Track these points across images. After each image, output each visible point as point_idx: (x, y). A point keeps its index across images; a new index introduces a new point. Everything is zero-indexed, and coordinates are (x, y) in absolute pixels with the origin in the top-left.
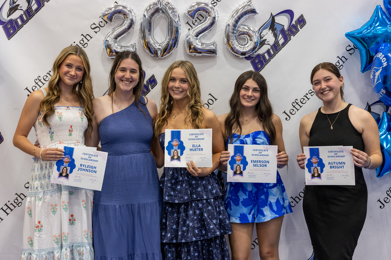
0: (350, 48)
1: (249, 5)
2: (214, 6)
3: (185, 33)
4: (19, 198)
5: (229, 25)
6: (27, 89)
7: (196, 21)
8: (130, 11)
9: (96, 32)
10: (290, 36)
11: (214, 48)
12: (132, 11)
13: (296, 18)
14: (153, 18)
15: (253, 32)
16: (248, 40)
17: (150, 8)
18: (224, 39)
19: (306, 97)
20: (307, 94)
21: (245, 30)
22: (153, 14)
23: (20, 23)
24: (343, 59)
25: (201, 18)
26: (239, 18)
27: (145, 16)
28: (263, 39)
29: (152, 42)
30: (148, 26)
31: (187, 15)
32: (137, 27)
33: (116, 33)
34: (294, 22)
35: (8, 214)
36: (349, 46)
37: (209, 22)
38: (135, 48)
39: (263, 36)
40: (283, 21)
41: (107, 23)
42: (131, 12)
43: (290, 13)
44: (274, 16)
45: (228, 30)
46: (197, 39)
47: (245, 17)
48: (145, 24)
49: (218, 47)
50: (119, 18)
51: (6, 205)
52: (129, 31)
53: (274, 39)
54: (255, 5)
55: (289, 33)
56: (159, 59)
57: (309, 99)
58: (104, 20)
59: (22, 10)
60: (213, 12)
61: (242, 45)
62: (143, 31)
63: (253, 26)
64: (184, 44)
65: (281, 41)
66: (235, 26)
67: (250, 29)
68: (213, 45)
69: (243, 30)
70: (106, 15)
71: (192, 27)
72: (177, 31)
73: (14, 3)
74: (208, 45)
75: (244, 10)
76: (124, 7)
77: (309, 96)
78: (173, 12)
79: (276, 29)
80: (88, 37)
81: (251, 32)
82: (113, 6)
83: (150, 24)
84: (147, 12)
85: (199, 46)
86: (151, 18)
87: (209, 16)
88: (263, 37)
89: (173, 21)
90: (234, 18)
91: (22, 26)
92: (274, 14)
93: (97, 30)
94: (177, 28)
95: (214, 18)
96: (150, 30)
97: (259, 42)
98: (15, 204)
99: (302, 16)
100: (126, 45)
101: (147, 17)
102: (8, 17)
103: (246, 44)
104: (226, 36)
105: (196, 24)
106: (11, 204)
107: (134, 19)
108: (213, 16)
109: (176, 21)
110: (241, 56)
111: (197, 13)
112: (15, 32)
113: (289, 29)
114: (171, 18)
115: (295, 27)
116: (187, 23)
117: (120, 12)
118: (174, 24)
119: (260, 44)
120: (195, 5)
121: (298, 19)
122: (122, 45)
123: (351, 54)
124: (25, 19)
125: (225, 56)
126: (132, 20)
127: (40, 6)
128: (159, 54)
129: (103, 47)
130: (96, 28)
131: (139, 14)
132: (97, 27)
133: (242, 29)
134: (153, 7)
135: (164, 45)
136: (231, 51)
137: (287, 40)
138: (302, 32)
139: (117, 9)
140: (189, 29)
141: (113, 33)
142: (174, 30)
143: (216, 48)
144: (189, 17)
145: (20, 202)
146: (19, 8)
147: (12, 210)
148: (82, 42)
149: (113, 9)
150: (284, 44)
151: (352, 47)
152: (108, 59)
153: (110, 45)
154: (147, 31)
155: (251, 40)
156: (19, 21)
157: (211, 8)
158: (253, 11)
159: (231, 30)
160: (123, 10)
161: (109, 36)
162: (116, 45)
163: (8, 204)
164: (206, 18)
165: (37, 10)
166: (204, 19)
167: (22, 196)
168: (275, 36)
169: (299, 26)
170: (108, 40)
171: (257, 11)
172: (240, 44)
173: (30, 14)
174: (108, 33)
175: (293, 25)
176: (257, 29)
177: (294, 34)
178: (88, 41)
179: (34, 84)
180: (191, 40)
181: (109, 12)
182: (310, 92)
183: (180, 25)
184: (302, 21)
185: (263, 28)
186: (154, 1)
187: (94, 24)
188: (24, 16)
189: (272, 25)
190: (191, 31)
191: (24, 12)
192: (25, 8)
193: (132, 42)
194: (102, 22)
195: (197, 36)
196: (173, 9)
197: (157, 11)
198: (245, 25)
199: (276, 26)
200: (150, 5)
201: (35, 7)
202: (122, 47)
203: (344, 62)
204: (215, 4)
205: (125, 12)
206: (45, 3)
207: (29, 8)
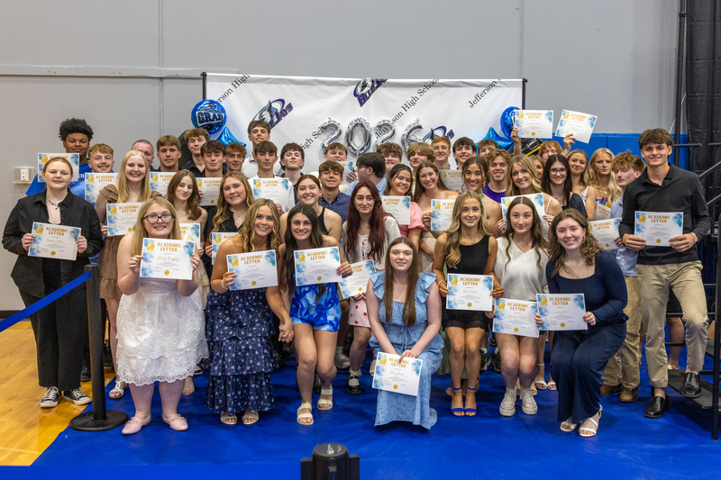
1: (417, 123)
2: (394, 122)
3: (374, 139)
5: (404, 135)
7: (382, 132)
9: (316, 138)
12: (340, 124)
13: (447, 132)
17: (352, 123)
22: (354, 127)
25: (385, 130)
26: (411, 131)
27: (349, 128)
29: (353, 145)
30: (350, 136)
31: (376, 128)
32: (343, 135)
34: (446, 135)
37: (391, 133)
40: (439, 133)
41: (323, 132)
43: (444, 128)
44: (433, 130)
45: (403, 138)
47: (415, 130)
48: (349, 133)
50: (331, 129)
54: (421, 123)
58: (322, 130)
60: (393, 126)
62: (347, 136)
63: (419, 136)
66: (408, 136)
70: (323, 127)
71: (379, 136)
72: (370, 138)
73: (261, 117)
75: (413, 126)
76: (335, 122)
79: (434, 138)
80: (310, 141)
83: (352, 133)
84: (350, 125)
86: (353, 130)
87: (391, 129)
90: (407, 131)
94: (370, 136)
95: (394, 131)
105: (382, 134)
108: (394, 129)
111: (384, 127)
114: (366, 129)
116: (376, 133)
117: (332, 125)
118: (368, 133)
120: (381, 122)
121: (449, 132)
126: (340, 131)
127: (279, 120)
130: (315, 135)
131: (345, 126)
132: (317, 134)
133: (412, 138)
134: (354, 123)
139: (330, 123)
140: (377, 137)
142: (368, 137)
144: (378, 129)
149: (328, 123)
157: (392, 124)
158: (420, 127)
159: (405, 138)
160: (334, 124)
161: (325, 141)
164: (389, 130)
165: (277, 122)
171: (423, 127)
173: (272, 124)
174: (324, 138)
178: (310, 143)
181: (324, 125)
183: (372, 135)
184: (451, 134)
185: (426, 138)
186: (355, 118)
187: (315, 132)
189: (432, 136)
192: (269, 120)
194: (320, 131)
196: (368, 124)
197: (357, 125)
198: (414, 136)
199: (434, 136)
200: (352, 121)
201: (275, 120)
206: (283, 117)
207: (272, 121)
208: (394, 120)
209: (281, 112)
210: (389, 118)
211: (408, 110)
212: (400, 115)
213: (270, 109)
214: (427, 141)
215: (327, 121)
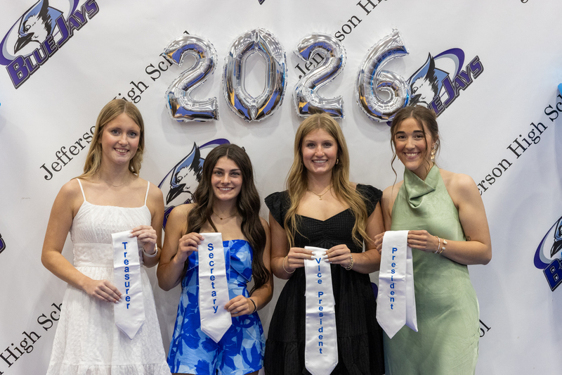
0: (552, 110)
1: (394, 40)
2: (340, 41)
3: (293, 82)
4: (28, 340)
5: (363, 71)
6: (43, 166)
7: (311, 63)
8: (206, 46)
9: (154, 79)
10: (458, 89)
11: (339, 107)
12: (211, 46)
13: (467, 61)
14: (245, 57)
15: (401, 82)
16: (392, 96)
17: (239, 41)
18: (354, 93)
19: (482, 186)
20: (484, 181)
21: (388, 80)
22: (244, 52)
23: (34, 62)
24: (541, 127)
25: (319, 59)
26: (380, 60)
27: (231, 54)
28: (416, 93)
29: (242, 96)
30: (236, 71)
31: (298, 54)
32: (219, 71)
33: (185, 81)
34: (464, 68)
35: (10, 364)
36: (550, 106)
37: (332, 66)
38: (216, 105)
39: (415, 89)
40: (448, 66)
41: (171, 64)
42: (210, 48)
43: (458, 53)
44: (433, 58)
45: (362, 79)
46: (312, 93)
47: (388, 58)
48: (233, 68)
49: (344, 105)
50: (190, 57)
51: (7, 349)
52: (207, 78)
53: (433, 93)
54: (404, 41)
55: (457, 85)
56: (253, 122)
57: (486, 189)
58: (168, 60)
59: (38, 41)
60: (338, 49)
61: (382, 103)
62: (228, 78)
63: (400, 72)
64: (293, 99)
65: (444, 97)
66: (372, 72)
67: (396, 78)
68: (338, 101)
69: (384, 79)
70: (171, 52)
71: (304, 73)
72: (282, 79)
73: (25, 30)
74: (329, 102)
75: (386, 49)
76: (199, 40)
77: (486, 184)
78: (276, 47)
79: (436, 78)
80: (141, 86)
81: (397, 82)
82: (181, 39)
83: (240, 67)
84: (235, 48)
85: (316, 104)
86: (241, 58)
87: (332, 56)
88: (415, 91)
89: (276, 63)
90: (372, 61)
91: (37, 67)
92: (433, 55)
93: (156, 75)
94: (282, 74)
95: (340, 59)
96: (239, 77)
97: (410, 99)
98: (22, 349)
99: (477, 59)
100: (201, 100)
101: (235, 56)
102: (15, 52)
103: (389, 102)
104: (357, 88)
105: (311, 68)
106: (16, 348)
107: (214, 59)
108: (339, 56)
109: (281, 63)
110: (381, 121)
111: (314, 51)
112: (27, 76)
113: (457, 79)
114: (273, 57)
115: (466, 75)
116: (298, 66)
117: (191, 47)
118: (278, 68)
119: (411, 101)
120: (310, 39)
121: (471, 63)
122: (195, 99)
123: (552, 120)
124: (43, 55)
125: (356, 120)
126: (211, 61)
127: (67, 35)
128: (253, 116)
129: (165, 102)
130: (154, 72)
131: (222, 50)
132: (157, 71)
133: (383, 77)
134: (244, 41)
135: (261, 101)
136: (366, 112)
137: (453, 96)
138: (477, 83)
139: (188, 42)
140: (300, 77)
141: (180, 81)
142: (277, 77)
143: (342, 106)
144: (301, 57)
145: (31, 346)
146: (33, 38)
147: (17, 358)
148: (131, 94)
149: (181, 44)
150: (448, 103)
151: (555, 109)
152: (173, 122)
153: (176, 100)
154: (234, 79)
155: (397, 95)
156: (33, 59)
157: (336, 43)
158: (402, 50)
159: (366, 79)
160: (198, 45)
161: (175, 85)
162: (186, 100)
163: (12, 349)
164: (328, 59)
165: (62, 43)
166: (324, 61)
167: (33, 336)
168: (435, 89)
169: (472, 74)
170: (173, 91)
171: (408, 50)
172: (379, 101)
173: (50, 48)
174: (173, 80)
175: (463, 72)
176: (406, 78)
177: (464, 86)
178: (142, 92)
179: (56, 159)
180: (304, 93)
181: (174, 48)
182: (488, 178)
183: (287, 70)
184: (477, 67)
185: (416, 76)
186: (246, 31)
187: (151, 65)
188: (41, 51)
189: (430, 72)
190: (304, 79)
191: (42, 46)
192: (42, 39)
193: (211, 96)
194: (163, 63)
195: (313, 87)
196: (277, 44)
197: (250, 47)
198: (388, 72)
199: (436, 74)
200: (241, 38)
201: (58, 37)
202: (195, 103)
203: (541, 133)
204: (342, 37)
205: (200, 47)
206: (75, 31)
207: (50, 39)
208: (341, 35)
209: (71, 19)
210: (327, 31)
211: (374, 11)
212: (353, 22)
213: (44, 11)
214: (418, 83)
215: (180, 37)
